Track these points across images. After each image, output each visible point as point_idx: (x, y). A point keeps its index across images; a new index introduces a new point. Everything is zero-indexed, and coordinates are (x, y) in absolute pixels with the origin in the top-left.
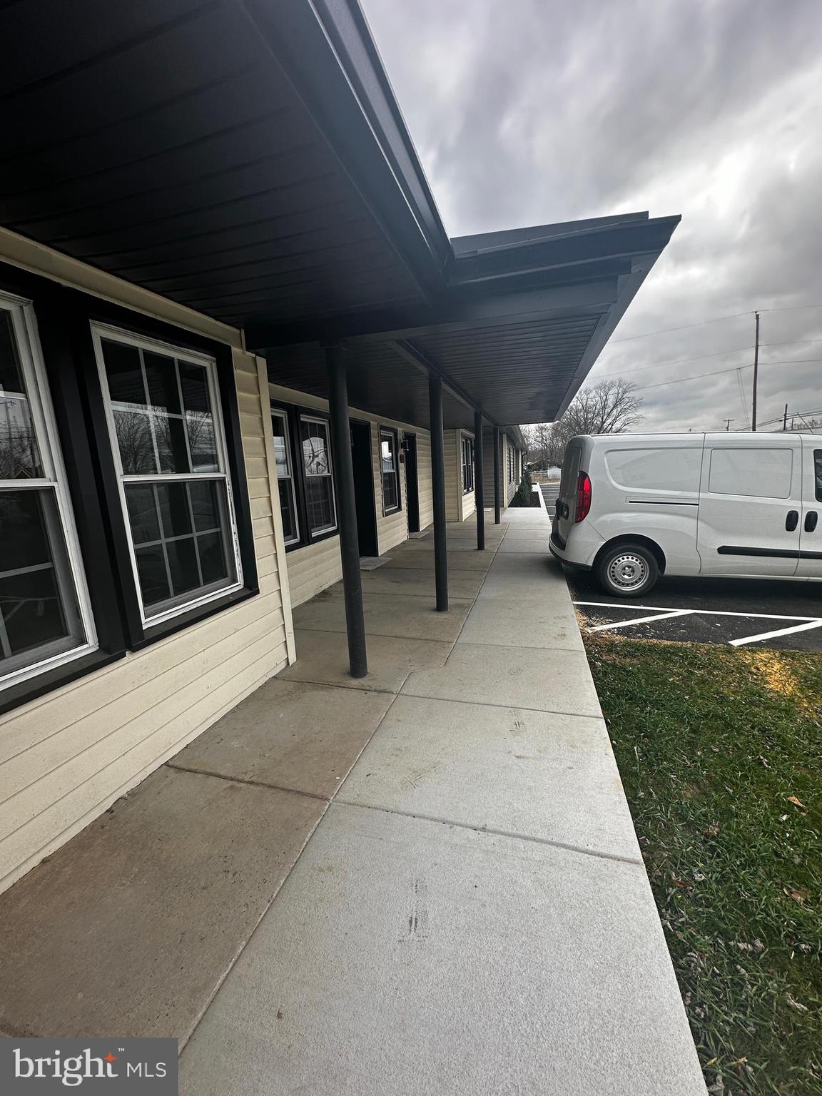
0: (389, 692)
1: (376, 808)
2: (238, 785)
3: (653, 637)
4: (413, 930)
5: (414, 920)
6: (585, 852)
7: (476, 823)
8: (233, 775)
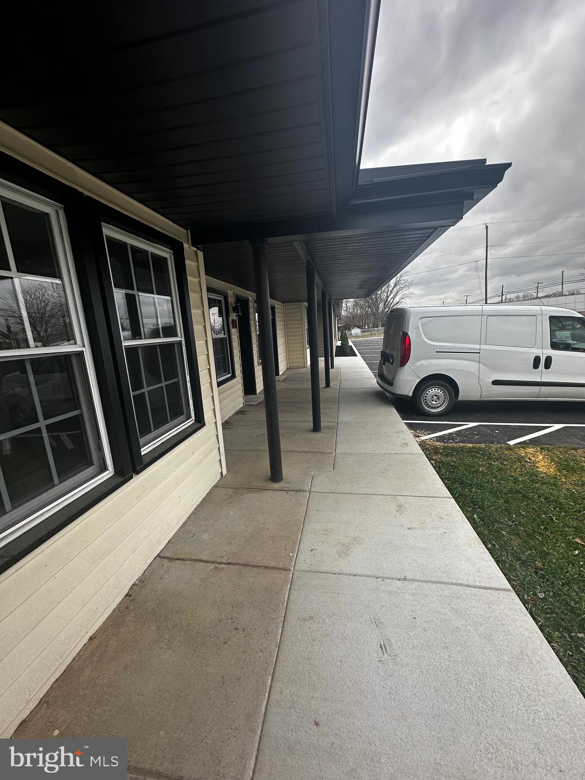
0: (303, 491)
1: (326, 573)
2: (220, 566)
3: (459, 442)
4: (385, 652)
5: (383, 646)
6: (475, 587)
7: (398, 576)
8: (213, 560)
